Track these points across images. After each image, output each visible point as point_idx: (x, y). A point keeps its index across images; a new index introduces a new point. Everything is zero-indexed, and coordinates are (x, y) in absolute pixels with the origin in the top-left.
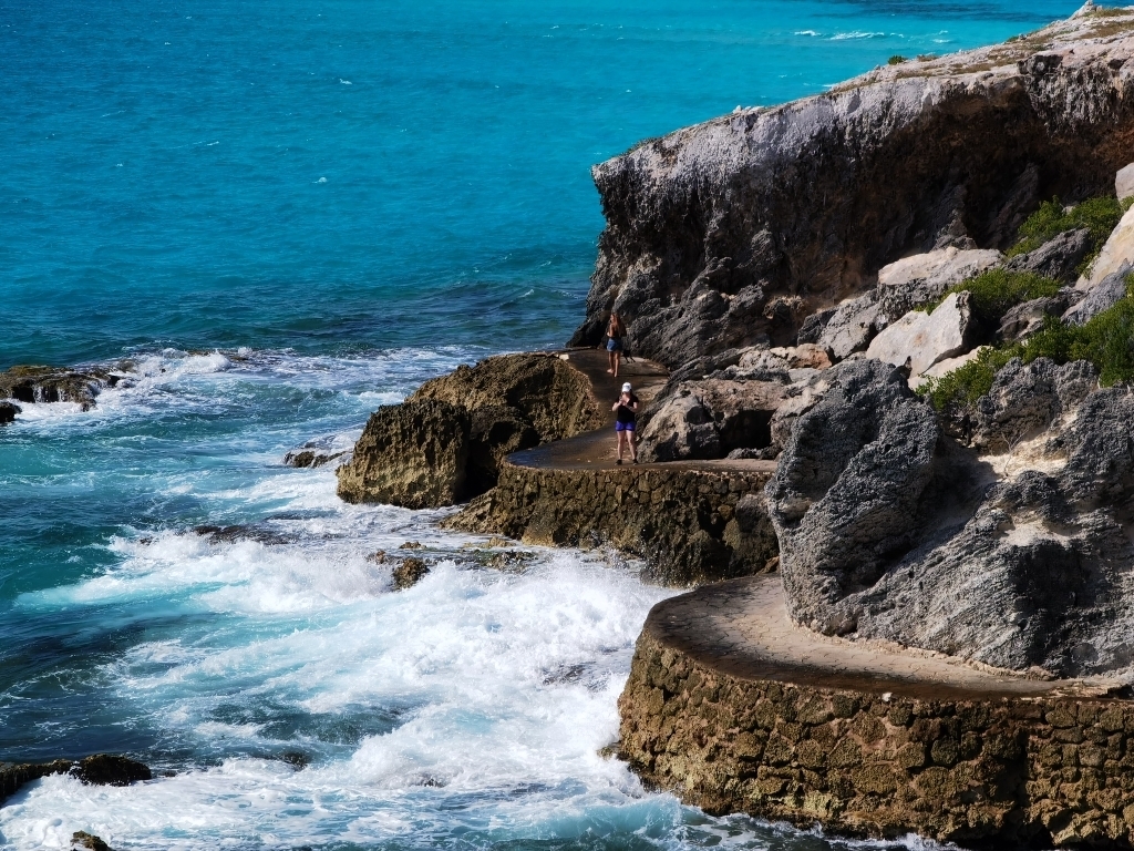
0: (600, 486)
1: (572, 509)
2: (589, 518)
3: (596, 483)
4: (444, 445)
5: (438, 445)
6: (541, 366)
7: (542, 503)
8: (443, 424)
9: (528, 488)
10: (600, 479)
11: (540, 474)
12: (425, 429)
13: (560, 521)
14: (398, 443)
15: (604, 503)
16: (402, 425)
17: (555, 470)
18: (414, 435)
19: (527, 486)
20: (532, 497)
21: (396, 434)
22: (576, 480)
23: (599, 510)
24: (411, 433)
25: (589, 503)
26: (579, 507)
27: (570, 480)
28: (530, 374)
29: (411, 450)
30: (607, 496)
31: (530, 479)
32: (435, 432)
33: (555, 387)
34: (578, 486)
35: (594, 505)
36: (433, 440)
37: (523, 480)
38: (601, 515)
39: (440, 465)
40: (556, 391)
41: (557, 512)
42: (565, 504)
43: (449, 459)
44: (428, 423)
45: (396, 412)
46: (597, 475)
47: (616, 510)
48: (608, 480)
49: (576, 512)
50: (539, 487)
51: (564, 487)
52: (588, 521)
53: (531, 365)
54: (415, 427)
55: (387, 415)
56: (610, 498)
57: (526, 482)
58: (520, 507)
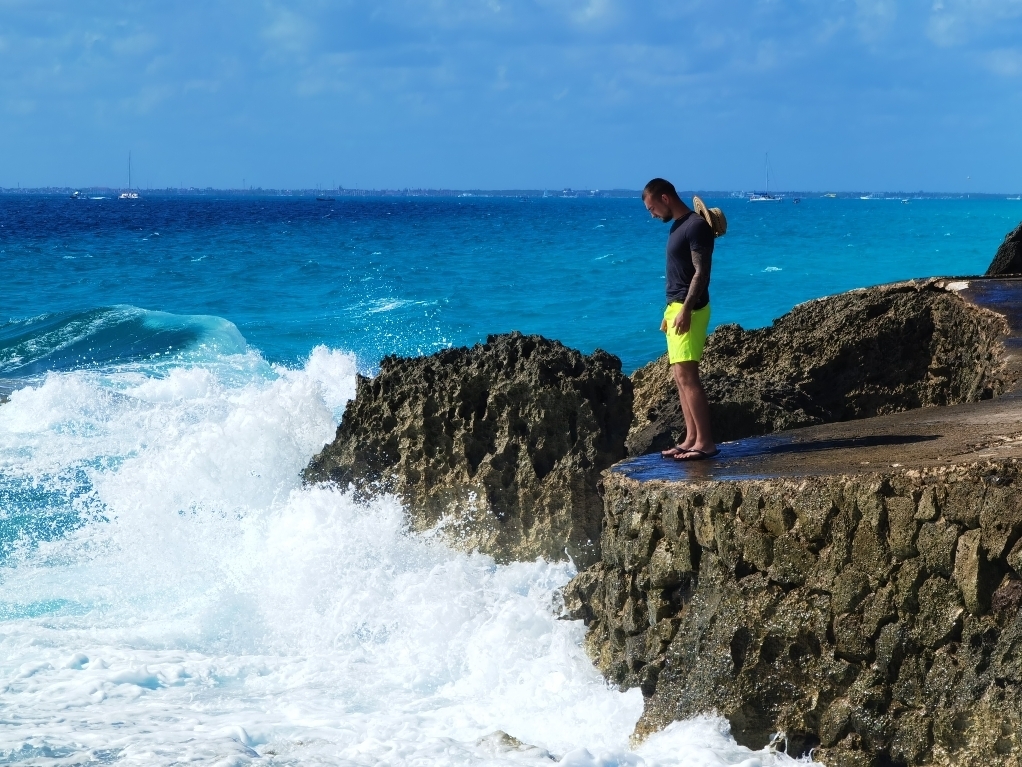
0: (897, 538)
1: (793, 628)
2: (856, 664)
3: (884, 524)
4: (542, 468)
5: (525, 463)
6: (900, 313)
7: (700, 609)
8: (541, 403)
9: (665, 559)
10: (898, 507)
11: (699, 501)
12: (491, 418)
13: (753, 675)
14: (415, 456)
15: (913, 606)
16: (429, 409)
17: (746, 484)
18: (459, 434)
19: (661, 550)
20: (676, 590)
21: (411, 434)
22: (812, 515)
23: (891, 629)
24: (452, 427)
25: (856, 607)
26: (821, 624)
27: (790, 516)
28: (872, 330)
29: (448, 478)
30: (923, 576)
31: (669, 524)
32: (518, 428)
33: (934, 365)
34: (820, 542)
35: (874, 613)
36: (512, 450)
37: (648, 527)
38: (899, 654)
39: (528, 525)
40: (937, 373)
41: (740, 643)
42: (769, 612)
43: (555, 506)
44: (500, 401)
45: (417, 372)
46: (886, 491)
47: (955, 635)
48: (926, 508)
49: (806, 643)
50: (696, 552)
51: (769, 544)
52: (850, 677)
53: (875, 311)
54: (465, 413)
55: (396, 379)
56: (934, 583)
57: (657, 535)
58: (641, 626)
